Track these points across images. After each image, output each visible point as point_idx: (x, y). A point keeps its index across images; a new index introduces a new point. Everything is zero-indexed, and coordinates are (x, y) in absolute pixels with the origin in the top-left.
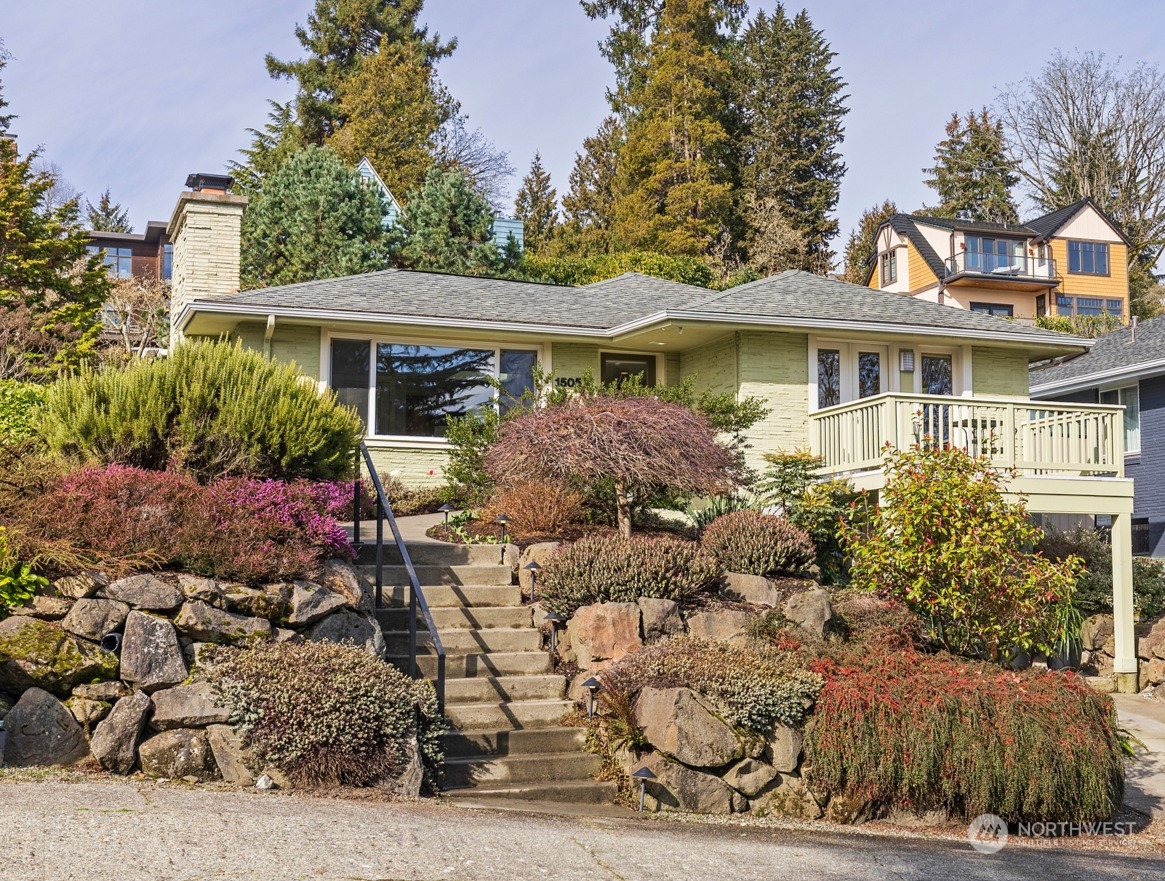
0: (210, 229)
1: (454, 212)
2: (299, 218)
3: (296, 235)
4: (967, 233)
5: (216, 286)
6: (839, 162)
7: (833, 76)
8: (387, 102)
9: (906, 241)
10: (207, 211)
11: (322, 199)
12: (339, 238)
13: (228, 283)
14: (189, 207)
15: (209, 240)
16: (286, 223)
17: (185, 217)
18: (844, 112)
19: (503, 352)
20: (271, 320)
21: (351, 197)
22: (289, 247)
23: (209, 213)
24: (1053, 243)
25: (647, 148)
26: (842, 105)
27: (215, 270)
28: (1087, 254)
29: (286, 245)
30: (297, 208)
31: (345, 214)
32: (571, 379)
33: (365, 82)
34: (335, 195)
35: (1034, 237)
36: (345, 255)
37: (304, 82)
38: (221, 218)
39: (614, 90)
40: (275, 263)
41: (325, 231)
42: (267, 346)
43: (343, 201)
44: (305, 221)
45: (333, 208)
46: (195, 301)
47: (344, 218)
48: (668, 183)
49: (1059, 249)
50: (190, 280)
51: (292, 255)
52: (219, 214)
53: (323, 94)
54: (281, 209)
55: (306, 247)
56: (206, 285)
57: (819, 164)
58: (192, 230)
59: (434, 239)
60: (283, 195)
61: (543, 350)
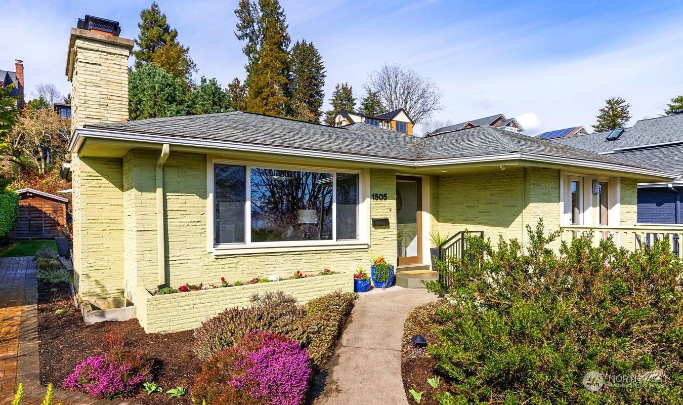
0: (100, 65)
1: (214, 96)
2: (146, 94)
3: (145, 101)
4: (366, 117)
5: (108, 115)
6: (323, 93)
7: (321, 65)
8: (171, 62)
9: (345, 119)
10: (97, 48)
11: (157, 86)
12: (165, 104)
13: (118, 113)
14: (79, 43)
15: (99, 74)
16: (141, 96)
17: (76, 54)
18: (324, 76)
19: (338, 174)
20: (166, 149)
21: (170, 86)
22: (142, 106)
23: (98, 51)
24: (392, 122)
25: (262, 84)
26: (324, 74)
27: (106, 101)
28: (401, 126)
29: (140, 105)
30: (145, 89)
31: (168, 93)
32: (381, 195)
33: (162, 54)
34: (163, 84)
35: (385, 120)
36: (169, 111)
37: (137, 58)
38: (109, 56)
39: (248, 65)
40: (136, 113)
41: (159, 100)
42: (159, 172)
43: (166, 87)
44: (149, 95)
45: (162, 90)
46: (85, 126)
47: (167, 95)
48: (268, 96)
49: (394, 124)
50: (84, 109)
51: (143, 110)
52: (108, 53)
53: (144, 62)
54: (138, 90)
55: (150, 107)
56: (98, 114)
57: (317, 93)
58: (83, 64)
59: (207, 106)
60: (138, 83)
61: (363, 174)
